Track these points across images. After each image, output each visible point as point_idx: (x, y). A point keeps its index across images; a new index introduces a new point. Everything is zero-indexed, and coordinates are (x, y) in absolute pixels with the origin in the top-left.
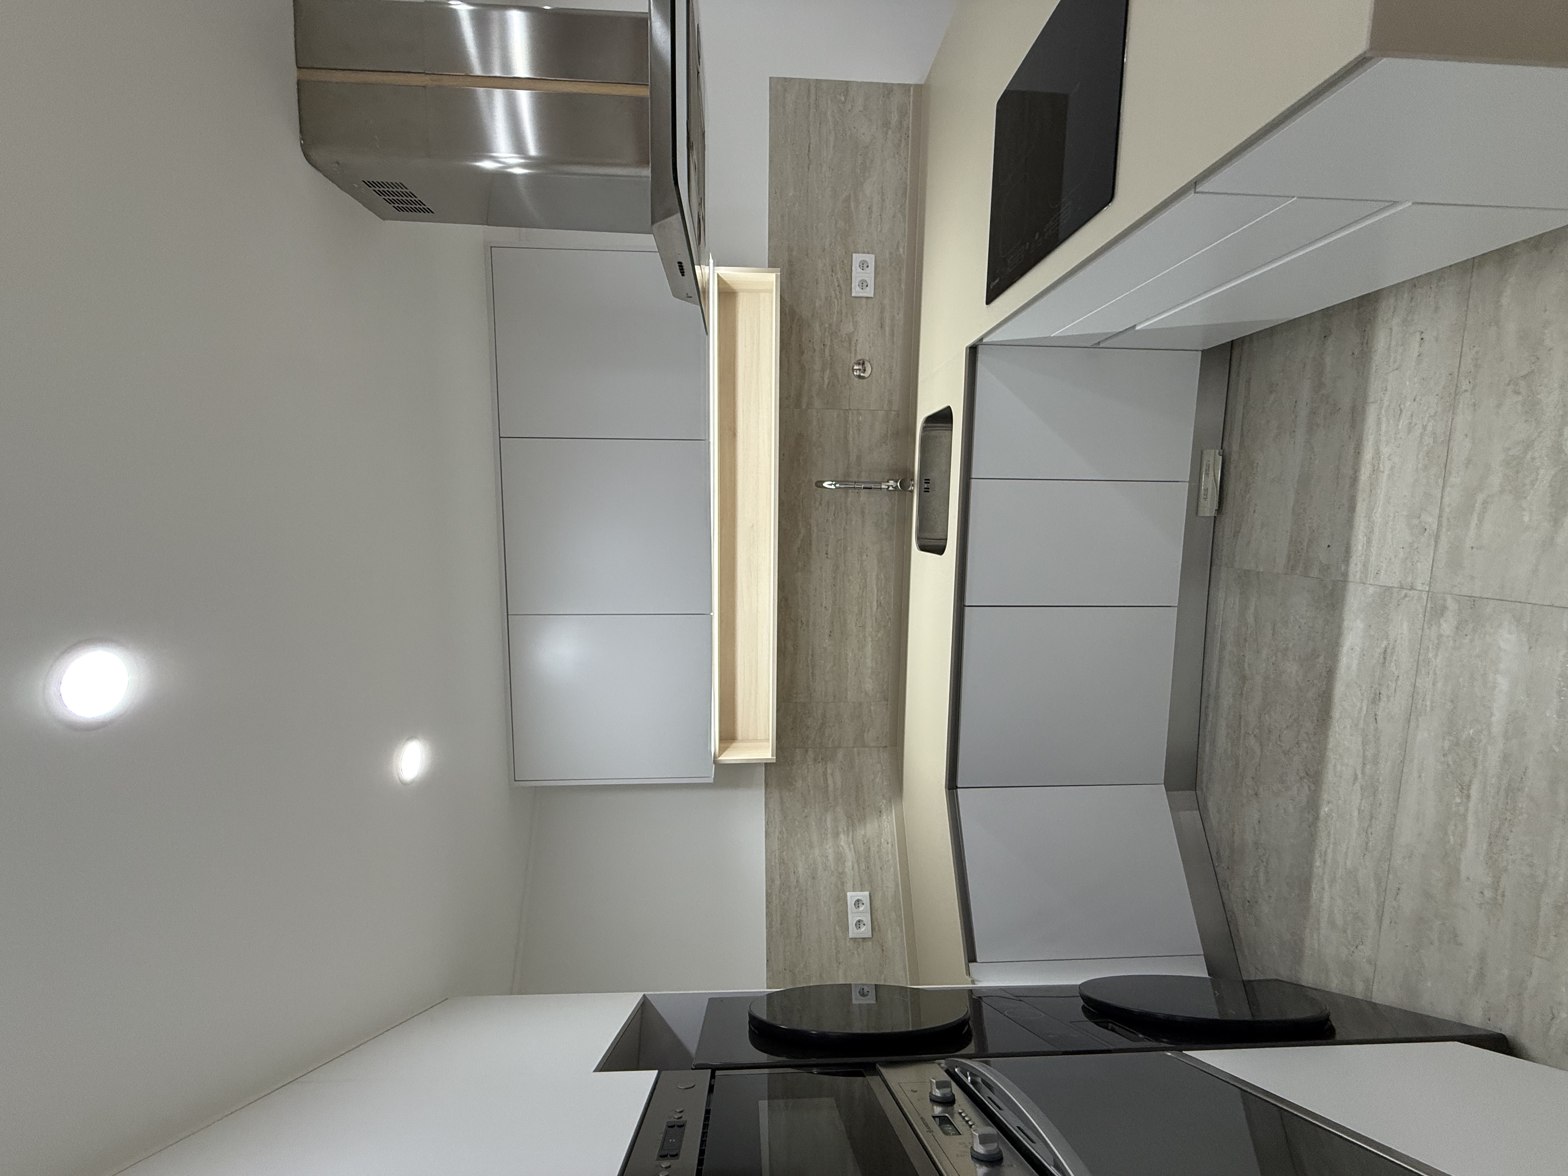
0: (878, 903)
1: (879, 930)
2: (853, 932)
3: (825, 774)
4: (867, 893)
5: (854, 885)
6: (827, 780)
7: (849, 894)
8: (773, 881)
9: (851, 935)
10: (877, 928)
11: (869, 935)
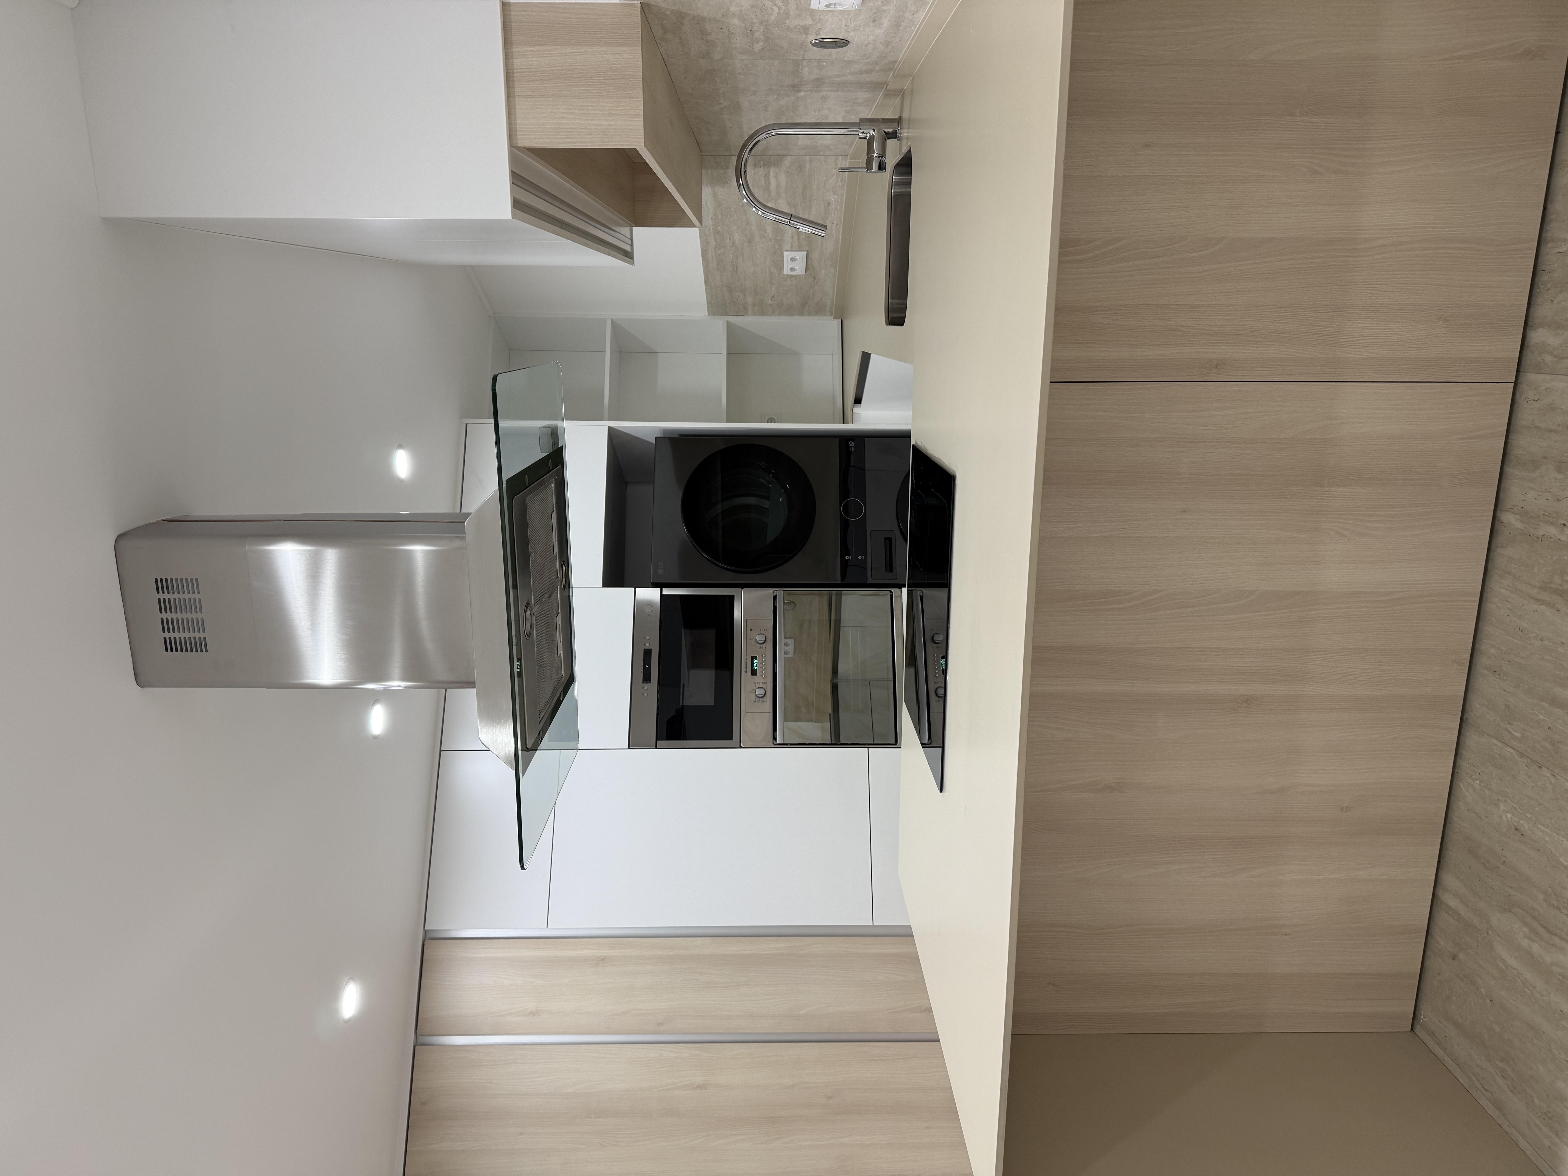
0: (815, 256)
1: (814, 268)
2: (786, 271)
3: (767, 177)
4: (806, 252)
5: (792, 247)
6: (769, 180)
7: (786, 253)
8: (708, 243)
9: (785, 272)
10: (811, 269)
11: (804, 272)
